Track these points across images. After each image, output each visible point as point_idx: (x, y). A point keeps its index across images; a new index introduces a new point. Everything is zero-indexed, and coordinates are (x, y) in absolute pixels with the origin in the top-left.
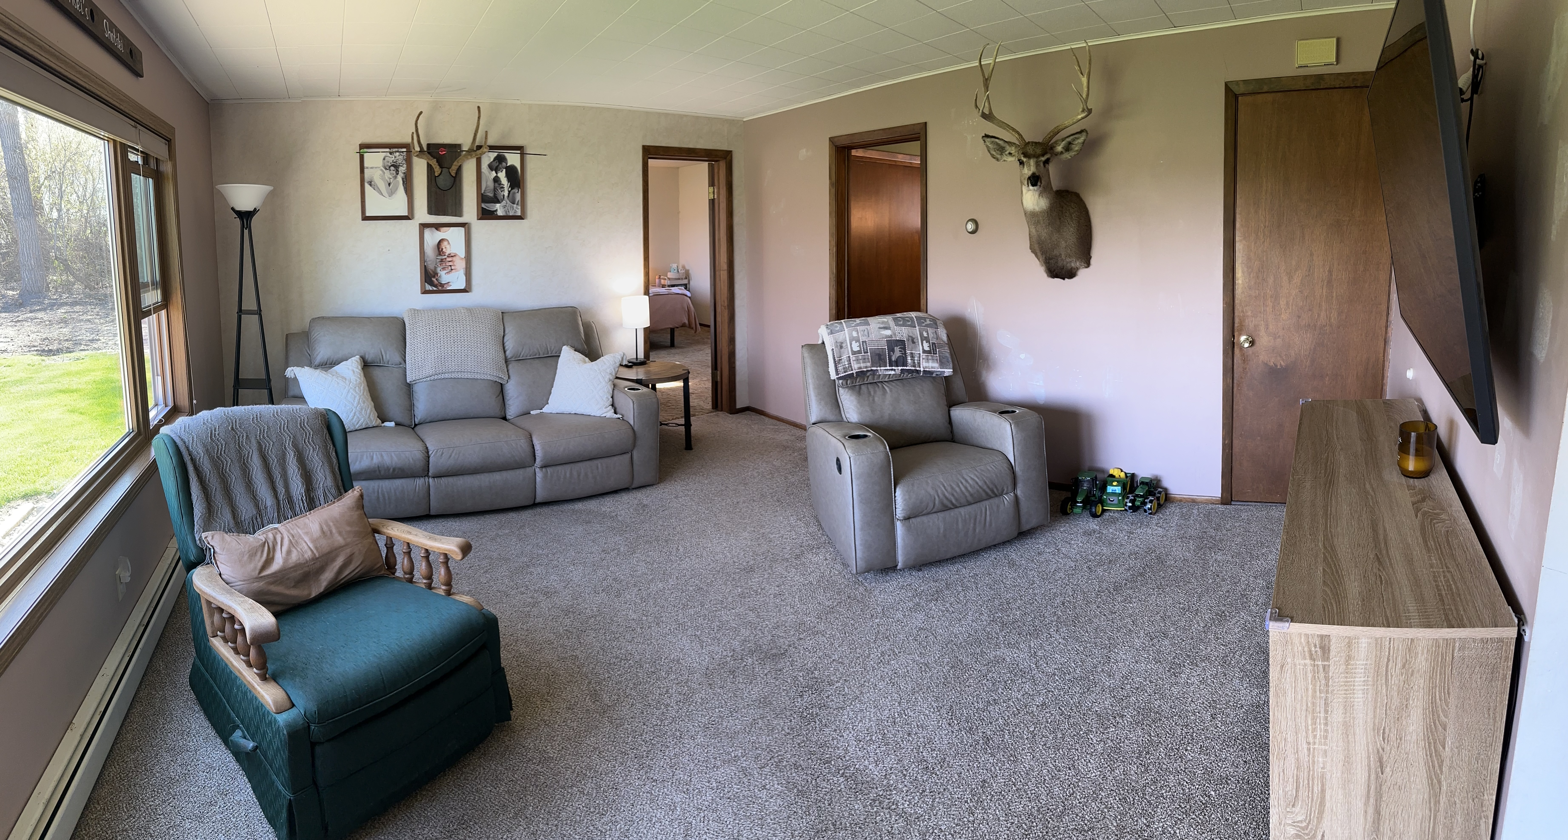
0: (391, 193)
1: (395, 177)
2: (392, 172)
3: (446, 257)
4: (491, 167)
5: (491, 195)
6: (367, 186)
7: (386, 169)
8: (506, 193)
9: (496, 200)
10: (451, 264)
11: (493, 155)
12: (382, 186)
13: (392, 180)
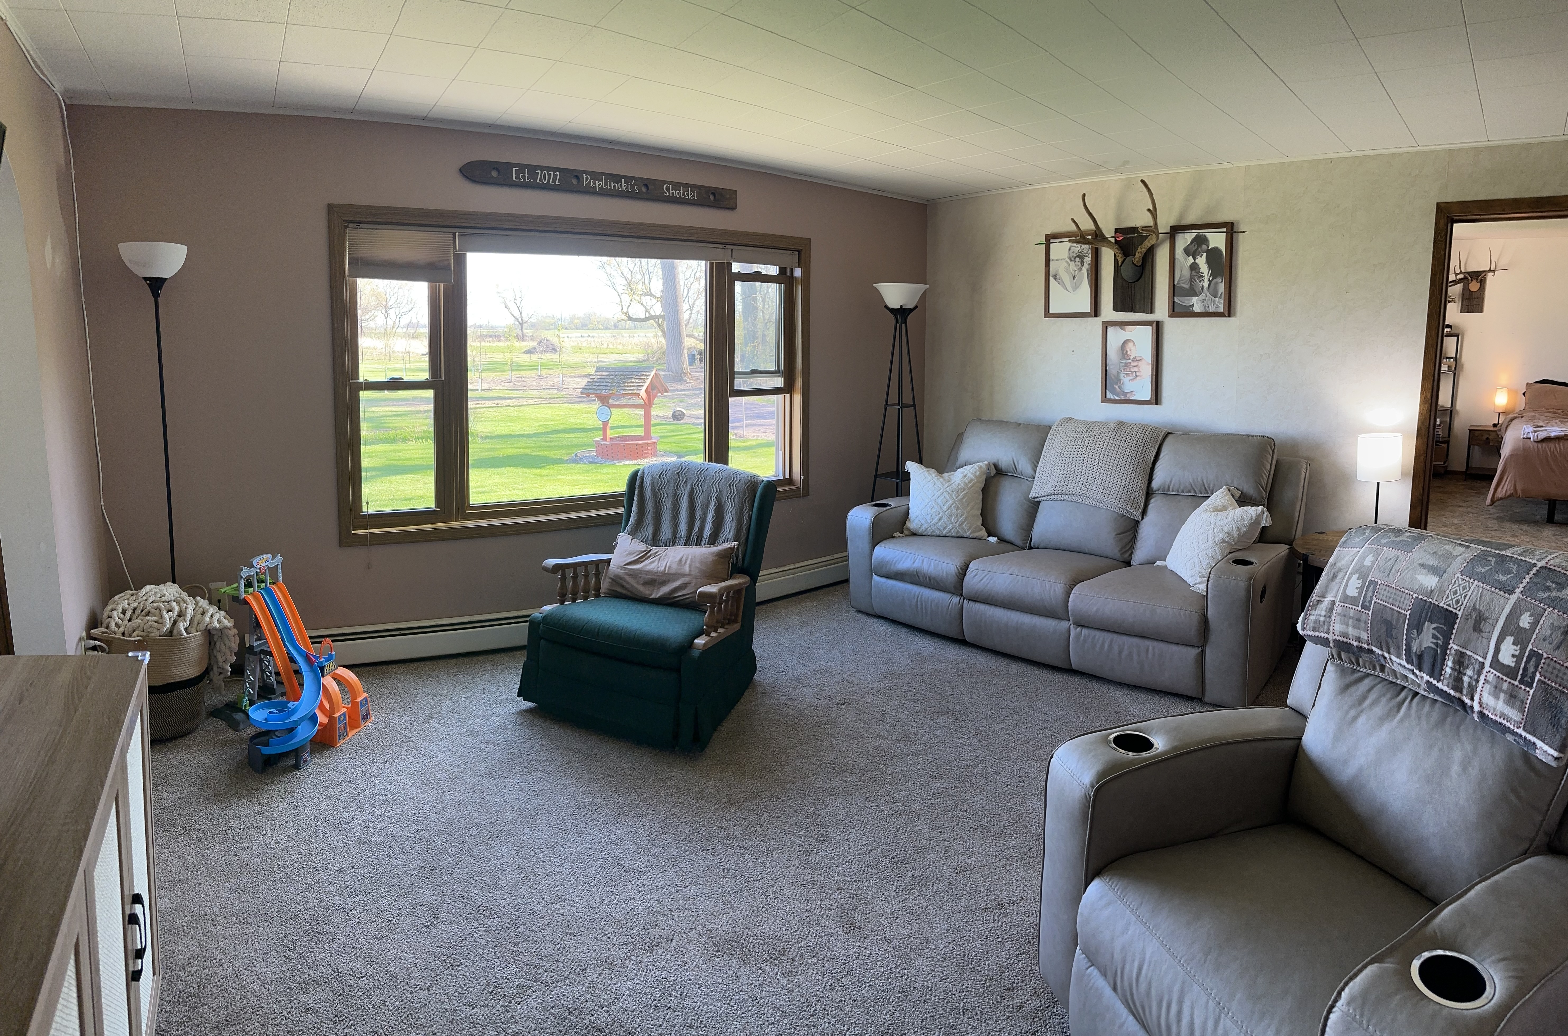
0: (1076, 288)
1: (1080, 270)
2: (1077, 263)
3: (1130, 361)
4: (1187, 252)
5: (1187, 286)
6: (1051, 279)
7: (1071, 261)
8: (1206, 284)
9: (1193, 292)
10: (1135, 369)
11: (1189, 237)
12: (1066, 278)
13: (1076, 272)
